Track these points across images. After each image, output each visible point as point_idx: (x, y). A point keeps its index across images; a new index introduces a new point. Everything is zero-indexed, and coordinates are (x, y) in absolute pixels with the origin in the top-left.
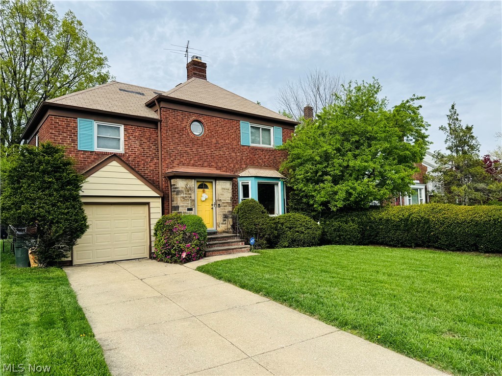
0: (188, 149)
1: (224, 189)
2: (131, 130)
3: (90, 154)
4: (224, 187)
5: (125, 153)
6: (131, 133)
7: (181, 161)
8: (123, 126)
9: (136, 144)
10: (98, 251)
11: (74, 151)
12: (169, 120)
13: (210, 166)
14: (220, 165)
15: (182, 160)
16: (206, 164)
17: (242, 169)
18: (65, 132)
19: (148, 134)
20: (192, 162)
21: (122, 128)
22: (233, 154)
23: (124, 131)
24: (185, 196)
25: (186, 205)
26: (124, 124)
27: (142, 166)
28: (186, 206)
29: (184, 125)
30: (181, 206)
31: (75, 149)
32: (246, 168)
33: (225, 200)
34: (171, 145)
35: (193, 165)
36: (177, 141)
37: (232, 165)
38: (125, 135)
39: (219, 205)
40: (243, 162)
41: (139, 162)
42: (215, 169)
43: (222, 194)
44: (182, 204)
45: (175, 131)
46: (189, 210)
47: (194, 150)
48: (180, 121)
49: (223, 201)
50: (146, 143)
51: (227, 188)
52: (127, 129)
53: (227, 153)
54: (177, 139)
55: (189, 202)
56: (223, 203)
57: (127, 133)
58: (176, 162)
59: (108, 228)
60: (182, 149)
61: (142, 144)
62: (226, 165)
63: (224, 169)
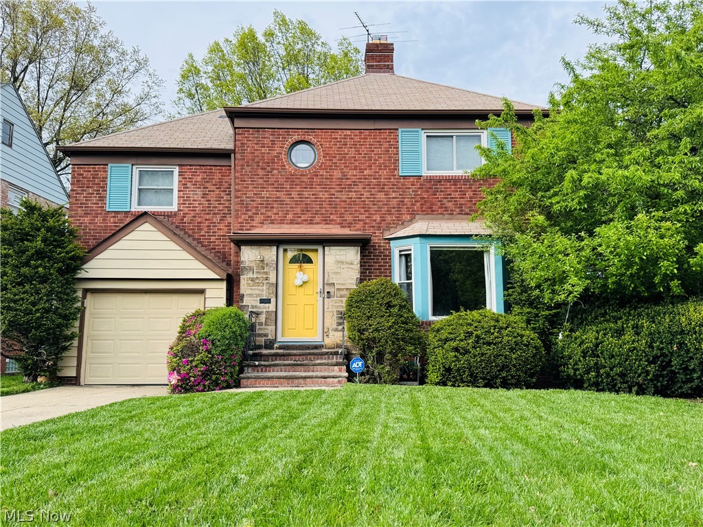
0: (282, 195)
1: (342, 262)
2: (190, 172)
3: (124, 217)
4: (342, 258)
5: (179, 210)
6: (189, 178)
7: (268, 217)
8: (177, 168)
9: (197, 194)
10: (120, 365)
11: (101, 214)
12: (248, 147)
13: (327, 221)
14: (349, 218)
15: (269, 214)
16: (317, 219)
17: (403, 224)
18: (90, 187)
19: (217, 176)
20: (290, 216)
21: (176, 170)
22: (381, 196)
23: (179, 175)
24: (255, 276)
25: (257, 292)
26: (179, 165)
27: (206, 229)
28: (258, 295)
29: (275, 153)
30: (247, 295)
31: (103, 210)
32: (411, 221)
33: (342, 284)
34: (251, 191)
35: (292, 222)
36: (261, 181)
37: (378, 218)
38: (179, 182)
39: (328, 292)
40: (404, 210)
41: (200, 223)
42: (339, 226)
43: (336, 273)
44: (249, 292)
45: (258, 166)
46: (262, 301)
47: (294, 194)
48: (268, 147)
49: (337, 287)
50: (213, 191)
51: (348, 260)
52: (182, 172)
53: (366, 194)
54: (261, 178)
55: (265, 288)
56: (338, 289)
57: (183, 178)
58: (258, 218)
59: (139, 331)
60: (270, 194)
61: (207, 194)
62: (363, 217)
63: (358, 226)
